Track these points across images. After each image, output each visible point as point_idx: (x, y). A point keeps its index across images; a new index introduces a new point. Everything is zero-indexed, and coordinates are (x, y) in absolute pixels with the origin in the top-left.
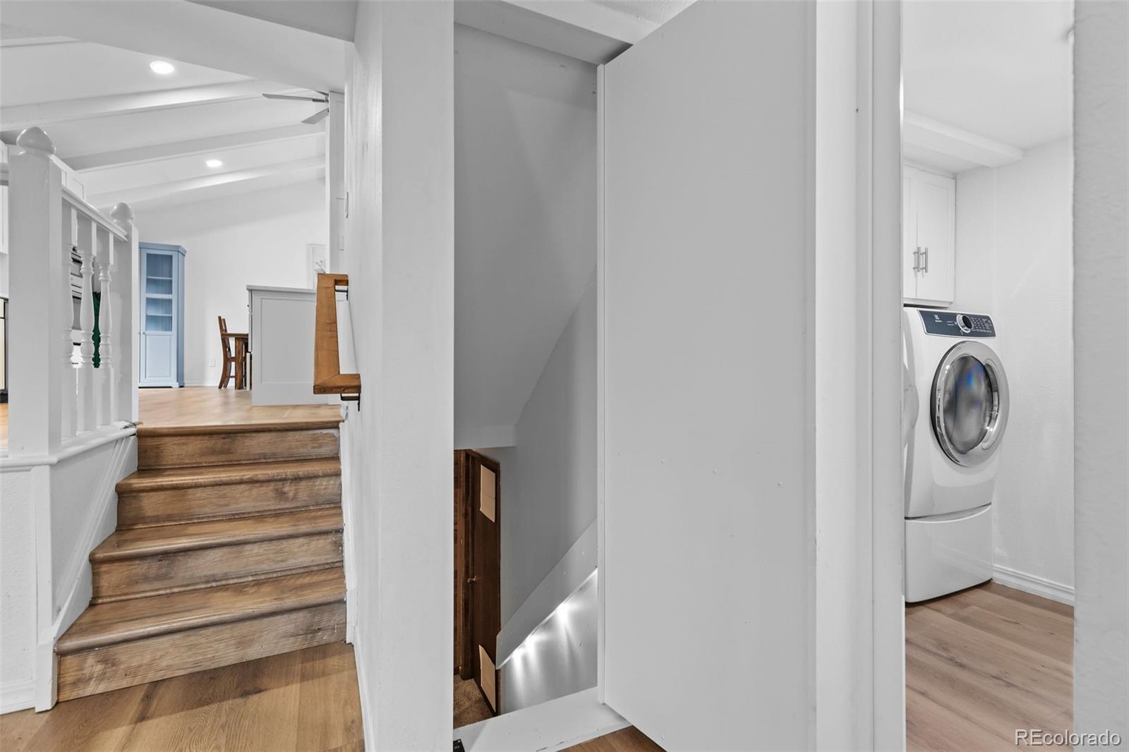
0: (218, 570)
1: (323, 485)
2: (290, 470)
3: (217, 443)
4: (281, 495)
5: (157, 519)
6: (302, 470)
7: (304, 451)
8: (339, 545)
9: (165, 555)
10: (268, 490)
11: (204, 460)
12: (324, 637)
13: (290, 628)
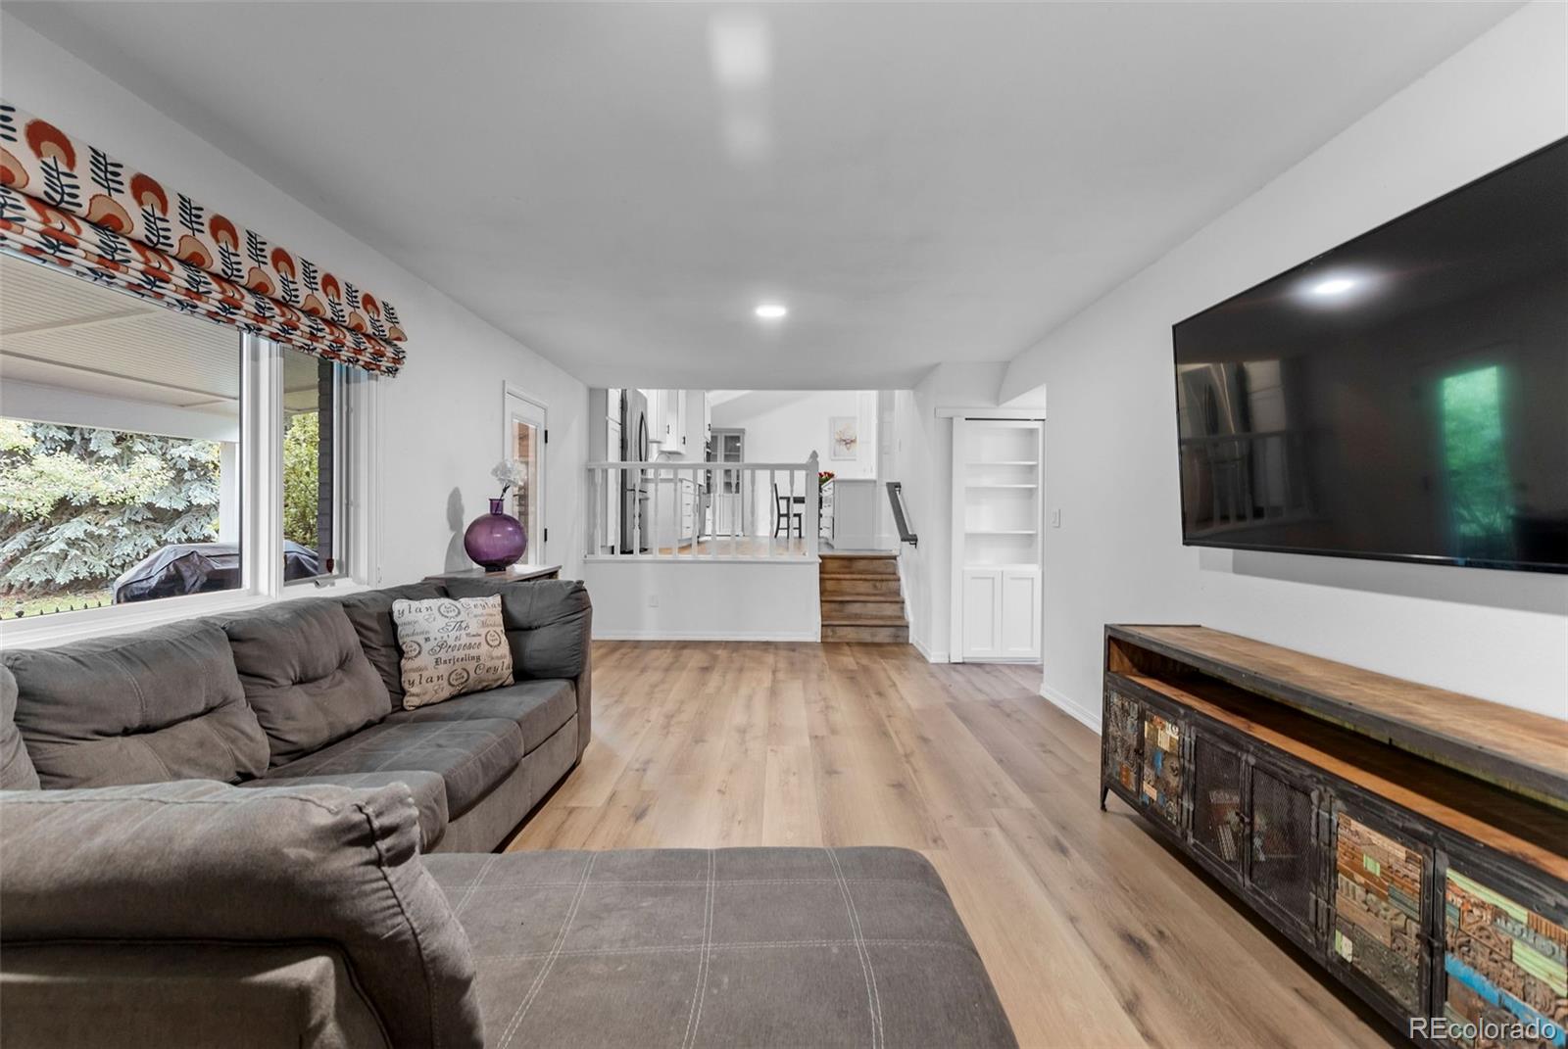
0: (858, 612)
1: (892, 585)
2: (879, 577)
3: (845, 563)
4: (875, 587)
5: (830, 592)
6: (884, 577)
7: (880, 570)
8: (902, 609)
9: (842, 602)
10: (870, 584)
11: (838, 570)
12: (901, 640)
13: (888, 633)
